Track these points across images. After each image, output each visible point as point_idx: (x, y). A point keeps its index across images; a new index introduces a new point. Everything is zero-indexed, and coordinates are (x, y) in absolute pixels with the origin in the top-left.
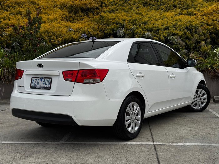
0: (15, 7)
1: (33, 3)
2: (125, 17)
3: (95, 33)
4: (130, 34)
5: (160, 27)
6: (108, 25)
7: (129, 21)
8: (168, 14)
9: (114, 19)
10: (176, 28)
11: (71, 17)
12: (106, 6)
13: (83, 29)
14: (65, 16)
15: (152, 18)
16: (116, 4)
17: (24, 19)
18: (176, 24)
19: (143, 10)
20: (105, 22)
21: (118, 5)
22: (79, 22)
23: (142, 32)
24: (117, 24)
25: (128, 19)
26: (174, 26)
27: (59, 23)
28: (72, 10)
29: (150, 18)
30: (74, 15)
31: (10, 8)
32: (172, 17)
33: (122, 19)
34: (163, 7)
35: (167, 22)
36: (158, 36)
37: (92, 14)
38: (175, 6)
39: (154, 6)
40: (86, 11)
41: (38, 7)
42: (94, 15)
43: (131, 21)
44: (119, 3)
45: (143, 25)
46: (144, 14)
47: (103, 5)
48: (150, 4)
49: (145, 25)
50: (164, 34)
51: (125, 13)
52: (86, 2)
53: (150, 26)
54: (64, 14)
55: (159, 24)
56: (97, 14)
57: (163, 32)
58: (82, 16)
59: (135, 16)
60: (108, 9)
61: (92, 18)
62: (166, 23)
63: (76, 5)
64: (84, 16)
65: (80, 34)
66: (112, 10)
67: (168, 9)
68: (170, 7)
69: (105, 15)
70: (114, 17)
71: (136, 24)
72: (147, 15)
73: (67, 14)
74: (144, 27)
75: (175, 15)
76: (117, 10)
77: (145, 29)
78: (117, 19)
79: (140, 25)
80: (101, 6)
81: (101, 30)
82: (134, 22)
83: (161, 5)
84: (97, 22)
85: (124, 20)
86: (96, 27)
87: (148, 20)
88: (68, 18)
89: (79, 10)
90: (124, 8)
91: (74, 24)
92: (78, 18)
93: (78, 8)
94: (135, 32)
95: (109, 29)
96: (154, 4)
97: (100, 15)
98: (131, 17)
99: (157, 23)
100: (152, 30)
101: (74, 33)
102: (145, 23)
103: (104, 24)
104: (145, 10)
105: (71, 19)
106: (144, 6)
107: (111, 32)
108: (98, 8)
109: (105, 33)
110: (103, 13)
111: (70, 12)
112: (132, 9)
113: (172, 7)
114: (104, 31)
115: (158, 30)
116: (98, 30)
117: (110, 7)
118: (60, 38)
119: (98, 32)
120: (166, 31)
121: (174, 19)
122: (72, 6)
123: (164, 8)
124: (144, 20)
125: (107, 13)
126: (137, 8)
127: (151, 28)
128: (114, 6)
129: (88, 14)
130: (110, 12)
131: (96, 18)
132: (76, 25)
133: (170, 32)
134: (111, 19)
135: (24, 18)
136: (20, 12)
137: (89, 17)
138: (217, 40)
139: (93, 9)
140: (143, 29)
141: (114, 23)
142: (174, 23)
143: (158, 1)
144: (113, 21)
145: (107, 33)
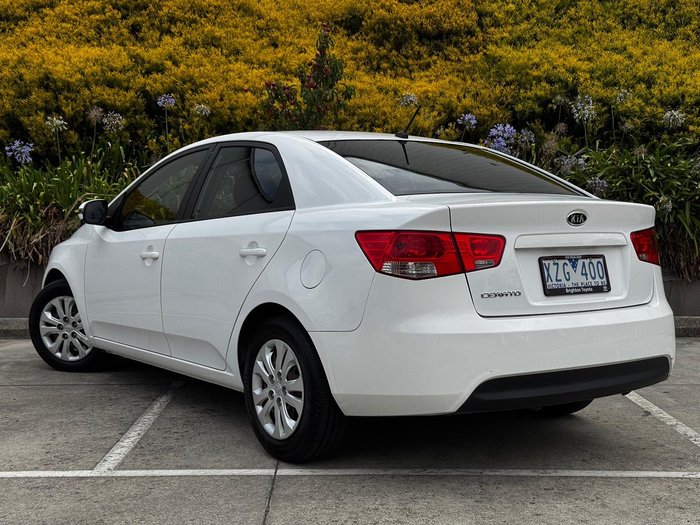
0: (194, 21)
1: (245, 11)
2: (573, 61)
6: (521, 85)
7: (592, 72)
9: (537, 66)
11: (385, 58)
12: (497, 24)
14: (363, 54)
15: (665, 63)
16: (528, 19)
17: (230, 62)
19: (625, 37)
20: (510, 78)
21: (534, 20)
23: (648, 109)
24: (551, 83)
25: (585, 66)
28: (387, 36)
29: (660, 65)
30: (393, 53)
31: (178, 24)
33: (564, 66)
34: (688, 30)
37: (455, 50)
39: (656, 26)
40: (434, 39)
41: (261, 23)
42: (461, 52)
43: (596, 75)
44: (537, 15)
45: (643, 86)
46: (636, 52)
47: (487, 20)
48: (640, 21)
51: (568, 49)
52: (432, 9)
53: (671, 91)
54: (361, 50)
56: (474, 49)
58: (425, 56)
60: (505, 35)
61: (458, 62)
63: (401, 20)
64: (430, 55)
65: (435, 113)
66: (519, 38)
69: (500, 52)
70: (537, 60)
71: (615, 84)
72: (645, 54)
73: (371, 47)
74: (651, 94)
76: (535, 37)
77: (653, 101)
78: (546, 66)
79: (631, 87)
80: (481, 24)
81: (501, 104)
82: (610, 77)
85: (573, 71)
86: (484, 91)
87: (656, 72)
88: (375, 63)
89: (410, 36)
90: (557, 31)
91: (402, 81)
92: (410, 61)
93: (409, 29)
95: (529, 98)
96: (654, 21)
97: (485, 54)
98: (589, 59)
102: (650, 82)
103: (508, 84)
104: (633, 40)
105: (385, 65)
106: (624, 28)
107: (536, 107)
108: (470, 33)
109: (515, 113)
110: (491, 48)
111: (379, 43)
114: (511, 103)
116: (492, 103)
117: (510, 28)
119: (494, 108)
122: (384, 24)
123: (690, 32)
124: (641, 69)
125: (506, 47)
126: (605, 31)
128: (524, 26)
129: (440, 48)
130: (514, 44)
131: (471, 62)
134: (525, 67)
135: (232, 58)
136: (214, 38)
139: (457, 33)
141: (539, 79)
143: (664, 12)
144: (535, 73)
145: (523, 112)
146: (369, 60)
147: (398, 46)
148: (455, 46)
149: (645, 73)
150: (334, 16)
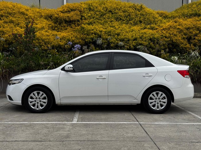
0: (8, 16)
1: (23, 14)
2: (102, 29)
3: (78, 41)
4: (106, 43)
5: (130, 38)
6: (88, 35)
7: (105, 32)
8: (136, 28)
9: (93, 30)
10: (142, 39)
11: (56, 27)
12: (85, 19)
13: (68, 38)
14: (51, 26)
15: (123, 30)
16: (93, 18)
17: (16, 27)
18: (142, 36)
19: (116, 24)
20: (85, 33)
21: (95, 18)
22: (63, 31)
23: (116, 42)
24: (95, 34)
25: (104, 30)
26: (141, 38)
27: (46, 31)
28: (57, 21)
29: (122, 30)
30: (59, 25)
31: (4, 17)
32: (139, 31)
33: (99, 30)
34: (131, 22)
35: (136, 35)
36: (129, 45)
37: (74, 25)
38: (141, 22)
39: (124, 21)
40: (69, 22)
41: (27, 17)
42: (76, 26)
43: (106, 33)
44: (96, 17)
45: (117, 36)
46: (117, 27)
47: (83, 18)
48: (120, 19)
49: (118, 36)
50: (134, 44)
51: (101, 26)
53: (122, 37)
54: (50, 24)
55: (129, 35)
56: (78, 25)
57: (132, 42)
58: (66, 27)
59: (110, 29)
60: (87, 22)
61: (74, 28)
62: (134, 35)
63: (60, 17)
64: (67, 27)
65: (65, 41)
66: (91, 23)
67: (135, 24)
68: (137, 22)
69: (85, 26)
70: (93, 28)
71: (111, 35)
72: (119, 28)
73: (53, 24)
74: (118, 38)
75: (141, 29)
76: (94, 23)
77: (118, 39)
78: (95, 30)
79: (114, 36)
80: (81, 19)
81: (82, 39)
82: (109, 33)
83: (130, 20)
84: (79, 32)
85: (101, 31)
86: (78, 36)
87: (120, 32)
88: (54, 28)
89: (63, 21)
90: (100, 21)
91: (59, 33)
92: (62, 28)
93: (62, 20)
94: (110, 41)
95: (89, 38)
96: (124, 19)
97: (81, 26)
98: (106, 29)
99: (127, 35)
100: (124, 40)
101: (60, 40)
102: (118, 35)
103: (85, 34)
104: (117, 24)
105: (56, 29)
106: (116, 21)
107: (91, 40)
108: (78, 21)
109: (85, 41)
110: (83, 25)
111: (55, 23)
112: (106, 22)
113: (138, 23)
114: (85, 39)
115: (129, 40)
116: (80, 39)
117: (89, 20)
118: (48, 44)
120: (134, 41)
121: (141, 32)
122: (57, 18)
124: (117, 32)
125: (86, 25)
126: (111, 22)
127: (123, 39)
128: (92, 20)
129: (70, 25)
130: (89, 24)
131: (77, 28)
132: (61, 34)
133: (138, 42)
134: (90, 30)
136: (12, 21)
137: (72, 28)
138: (173, 49)
139: (75, 21)
140: (116, 39)
141: (93, 33)
142: (141, 35)
143: (127, 17)
144: (92, 32)
145: (87, 41)
146: (52, 27)
147: (60, 24)
148: (74, 24)
149: (117, 33)
150: (48, 15)
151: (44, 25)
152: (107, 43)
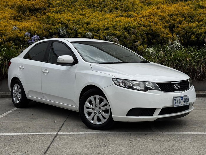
2: (70, 18)
3: (40, 32)
4: (73, 33)
5: (101, 27)
6: (53, 24)
7: (73, 21)
9: (60, 19)
10: (115, 29)
11: (19, 16)
12: (53, 7)
13: (29, 28)
14: (13, 15)
15: (94, 18)
16: (63, 5)
18: (116, 25)
19: (87, 11)
20: (51, 22)
21: (65, 6)
22: (26, 21)
23: (84, 32)
24: (62, 24)
25: (72, 19)
26: (114, 27)
27: (7, 21)
28: (21, 10)
29: (92, 19)
30: (22, 15)
32: (112, 19)
33: (67, 19)
35: (108, 23)
36: (98, 35)
37: (39, 14)
38: (117, 9)
39: (98, 8)
40: (34, 11)
42: (41, 15)
43: (75, 22)
44: (66, 4)
45: (86, 25)
46: (87, 15)
47: (51, 6)
48: (94, 6)
49: (87, 25)
50: (104, 34)
51: (70, 14)
52: (34, 2)
53: (92, 26)
54: (13, 14)
55: (100, 24)
56: (44, 13)
57: (103, 32)
59: (79, 17)
60: (55, 10)
61: (39, 18)
62: (106, 24)
64: (31, 16)
67: (111, 11)
68: (112, 9)
69: (51, 15)
70: (60, 17)
71: (79, 25)
72: (90, 16)
73: (16, 13)
74: (87, 28)
75: (116, 17)
77: (87, 29)
78: (62, 19)
79: (83, 26)
80: (49, 7)
81: (47, 30)
82: (78, 23)
83: (104, 7)
84: (43, 21)
85: (69, 20)
86: (41, 26)
87: (91, 21)
88: (16, 18)
89: (27, 10)
90: (70, 9)
91: (21, 23)
92: (26, 17)
93: (26, 8)
94: (78, 31)
95: (54, 28)
96: (98, 6)
97: (47, 15)
98: (75, 17)
99: (98, 23)
100: (94, 30)
101: (19, 32)
102: (88, 24)
103: (50, 24)
104: (89, 11)
105: (19, 18)
107: (56, 31)
108: (45, 9)
109: (50, 32)
110: (49, 13)
111: (19, 12)
112: (77, 10)
114: (49, 30)
115: (99, 30)
116: (43, 29)
117: (57, 8)
118: (4, 36)
119: (43, 31)
120: (106, 31)
121: (115, 21)
122: (20, 6)
123: (107, 10)
125: (54, 14)
126: (82, 9)
127: (93, 29)
128: (61, 7)
129: (35, 14)
130: (57, 12)
131: (43, 18)
132: (23, 24)
133: (110, 32)
134: (56, 19)
137: (37, 17)
138: (153, 40)
139: (40, 9)
140: (85, 29)
141: (59, 23)
142: (114, 24)
144: (59, 21)
145: (52, 32)
146: (14, 17)
147: (23, 13)
148: (40, 13)
149: (87, 21)
151: (6, 15)
152: (75, 34)
